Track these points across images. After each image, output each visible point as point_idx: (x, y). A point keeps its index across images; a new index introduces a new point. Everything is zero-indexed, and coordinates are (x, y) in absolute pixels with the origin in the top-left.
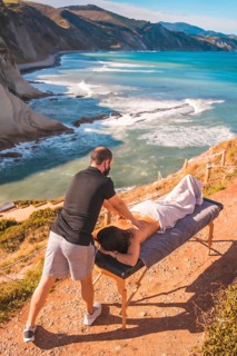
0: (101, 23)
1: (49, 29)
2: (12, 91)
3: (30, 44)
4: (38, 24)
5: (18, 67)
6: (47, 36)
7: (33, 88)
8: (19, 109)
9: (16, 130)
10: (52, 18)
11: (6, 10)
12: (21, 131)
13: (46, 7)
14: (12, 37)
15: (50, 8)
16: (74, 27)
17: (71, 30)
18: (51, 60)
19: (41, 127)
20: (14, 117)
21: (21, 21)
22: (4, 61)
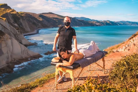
0: (54, 18)
1: (35, 21)
2: (21, 43)
3: (28, 26)
4: (31, 19)
5: (23, 35)
6: (34, 23)
7: (29, 42)
8: (23, 49)
9: (22, 57)
10: (36, 17)
11: (19, 15)
12: (24, 58)
13: (34, 14)
14: (21, 24)
15: (35, 14)
16: (44, 20)
17: (43, 21)
18: (35, 32)
19: (32, 56)
20: (21, 52)
21: (25, 19)
22: (18, 32)
